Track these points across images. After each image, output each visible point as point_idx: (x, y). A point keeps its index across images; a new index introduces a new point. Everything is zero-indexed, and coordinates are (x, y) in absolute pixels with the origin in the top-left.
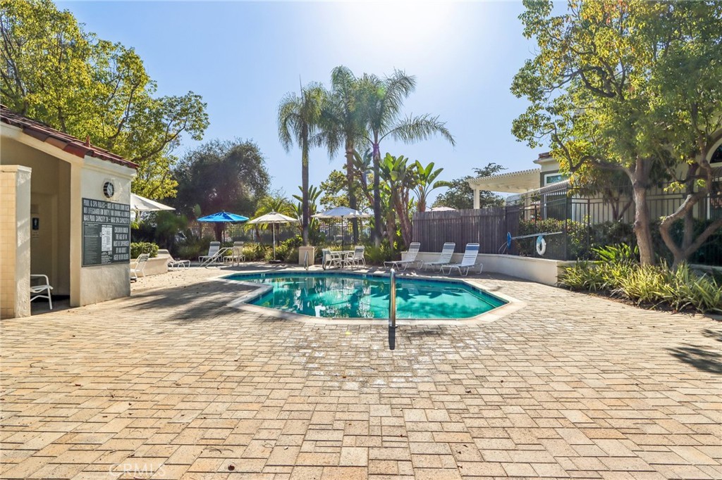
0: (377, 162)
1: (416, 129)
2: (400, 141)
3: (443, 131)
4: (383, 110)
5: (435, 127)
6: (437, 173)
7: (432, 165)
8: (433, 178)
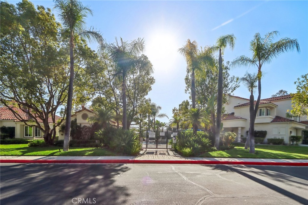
0: (155, 121)
1: (162, 116)
2: (159, 118)
3: (167, 116)
4: (156, 112)
5: (165, 116)
6: (165, 124)
7: (164, 123)
8: (165, 125)
